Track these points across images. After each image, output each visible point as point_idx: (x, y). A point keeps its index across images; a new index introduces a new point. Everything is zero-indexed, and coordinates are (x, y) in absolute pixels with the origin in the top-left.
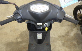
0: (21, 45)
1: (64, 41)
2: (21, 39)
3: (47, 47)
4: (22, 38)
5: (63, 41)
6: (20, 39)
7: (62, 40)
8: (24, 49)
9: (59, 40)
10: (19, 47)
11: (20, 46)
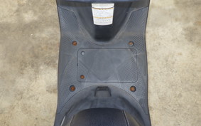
0: (37, 35)
1: (195, 24)
2: (35, 12)
3: (133, 55)
4: (37, 10)
5: (191, 24)
6: (30, 12)
7: (187, 20)
8: (50, 49)
9: (176, 20)
10: (33, 42)
11: (34, 38)
